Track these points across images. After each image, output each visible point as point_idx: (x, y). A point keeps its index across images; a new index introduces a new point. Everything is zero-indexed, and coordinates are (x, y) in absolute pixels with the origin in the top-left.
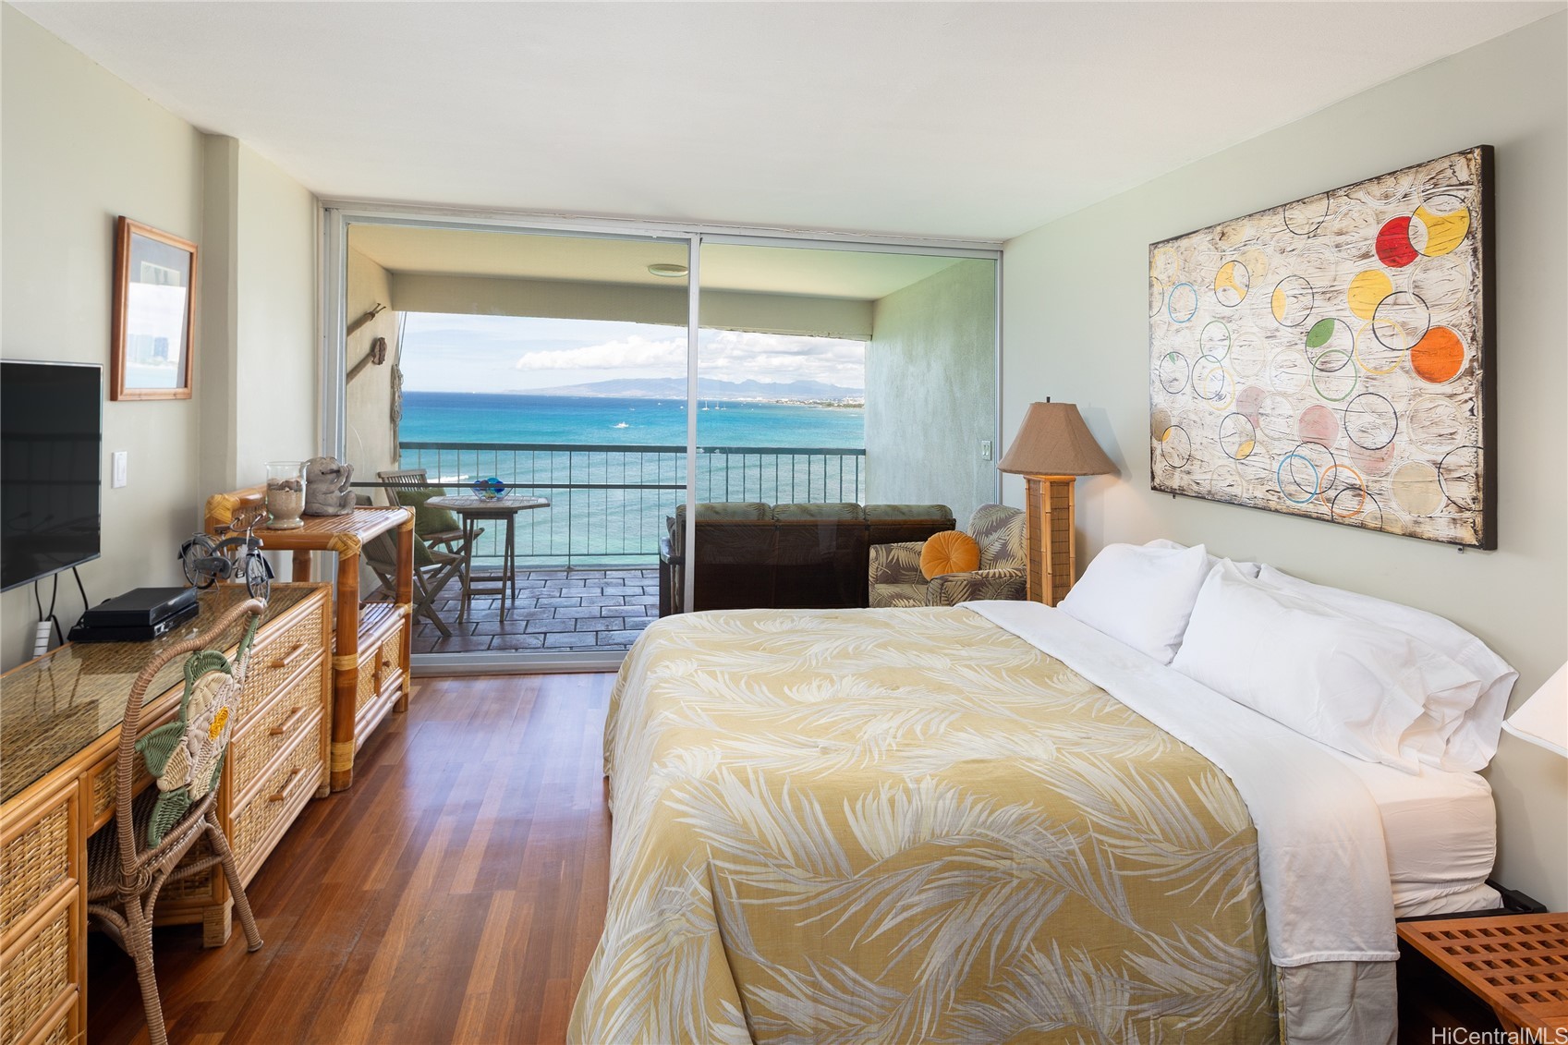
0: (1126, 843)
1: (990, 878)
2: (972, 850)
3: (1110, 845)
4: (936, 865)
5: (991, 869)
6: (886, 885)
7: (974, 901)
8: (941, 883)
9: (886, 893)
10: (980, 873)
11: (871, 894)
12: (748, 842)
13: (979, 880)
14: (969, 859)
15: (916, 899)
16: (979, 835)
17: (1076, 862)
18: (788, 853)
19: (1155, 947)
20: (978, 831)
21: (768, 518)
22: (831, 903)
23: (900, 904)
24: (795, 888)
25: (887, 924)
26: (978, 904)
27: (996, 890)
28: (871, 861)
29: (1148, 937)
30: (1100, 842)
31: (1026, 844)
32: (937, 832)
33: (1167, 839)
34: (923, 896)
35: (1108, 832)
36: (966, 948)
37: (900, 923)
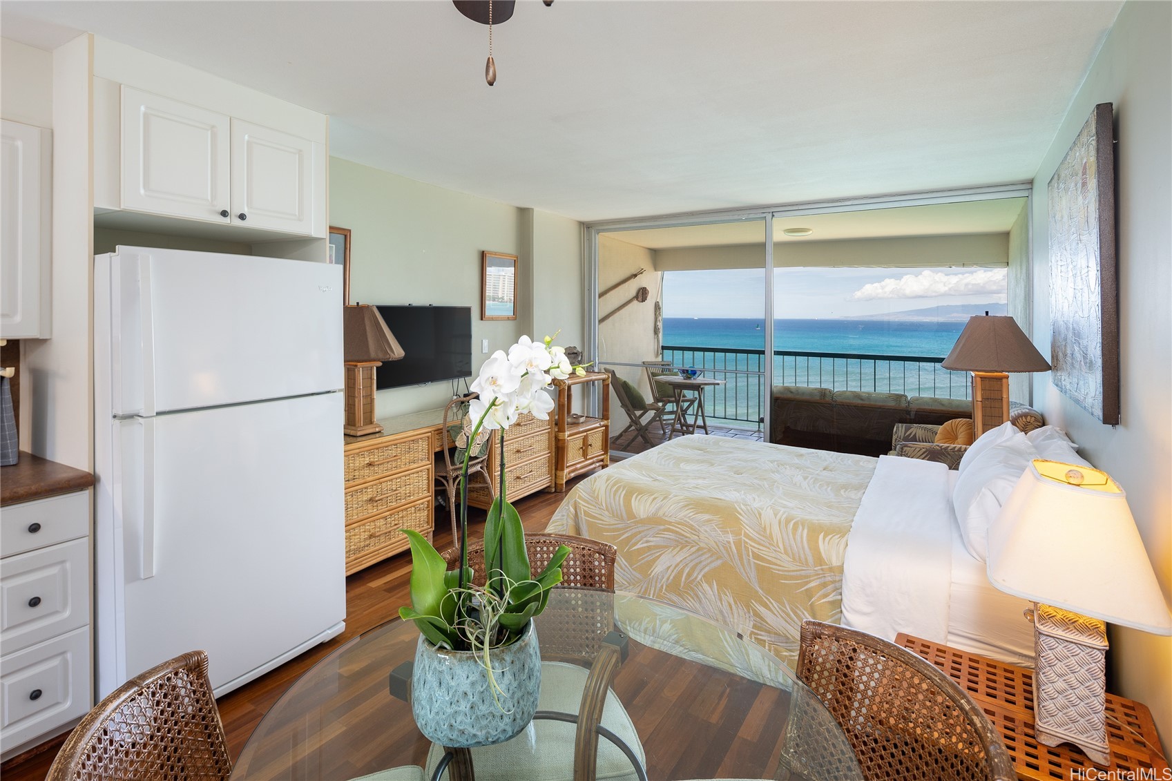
0: (761, 548)
1: (686, 541)
2: (679, 526)
3: (751, 546)
4: (662, 527)
5: (687, 537)
6: (641, 529)
7: (678, 549)
8: (663, 536)
9: (640, 532)
10: (681, 537)
11: (634, 531)
12: (592, 497)
13: (681, 541)
14: (677, 529)
15: (652, 539)
16: (685, 521)
17: (730, 548)
18: (604, 505)
19: (771, 606)
20: (685, 519)
21: (828, 399)
22: (618, 530)
23: (645, 539)
24: (605, 519)
25: (639, 546)
26: (679, 551)
27: (688, 548)
28: (636, 518)
29: (767, 598)
30: (745, 542)
31: (706, 531)
32: (666, 514)
33: (786, 553)
34: (655, 539)
35: (751, 539)
36: (672, 568)
37: (645, 547)
